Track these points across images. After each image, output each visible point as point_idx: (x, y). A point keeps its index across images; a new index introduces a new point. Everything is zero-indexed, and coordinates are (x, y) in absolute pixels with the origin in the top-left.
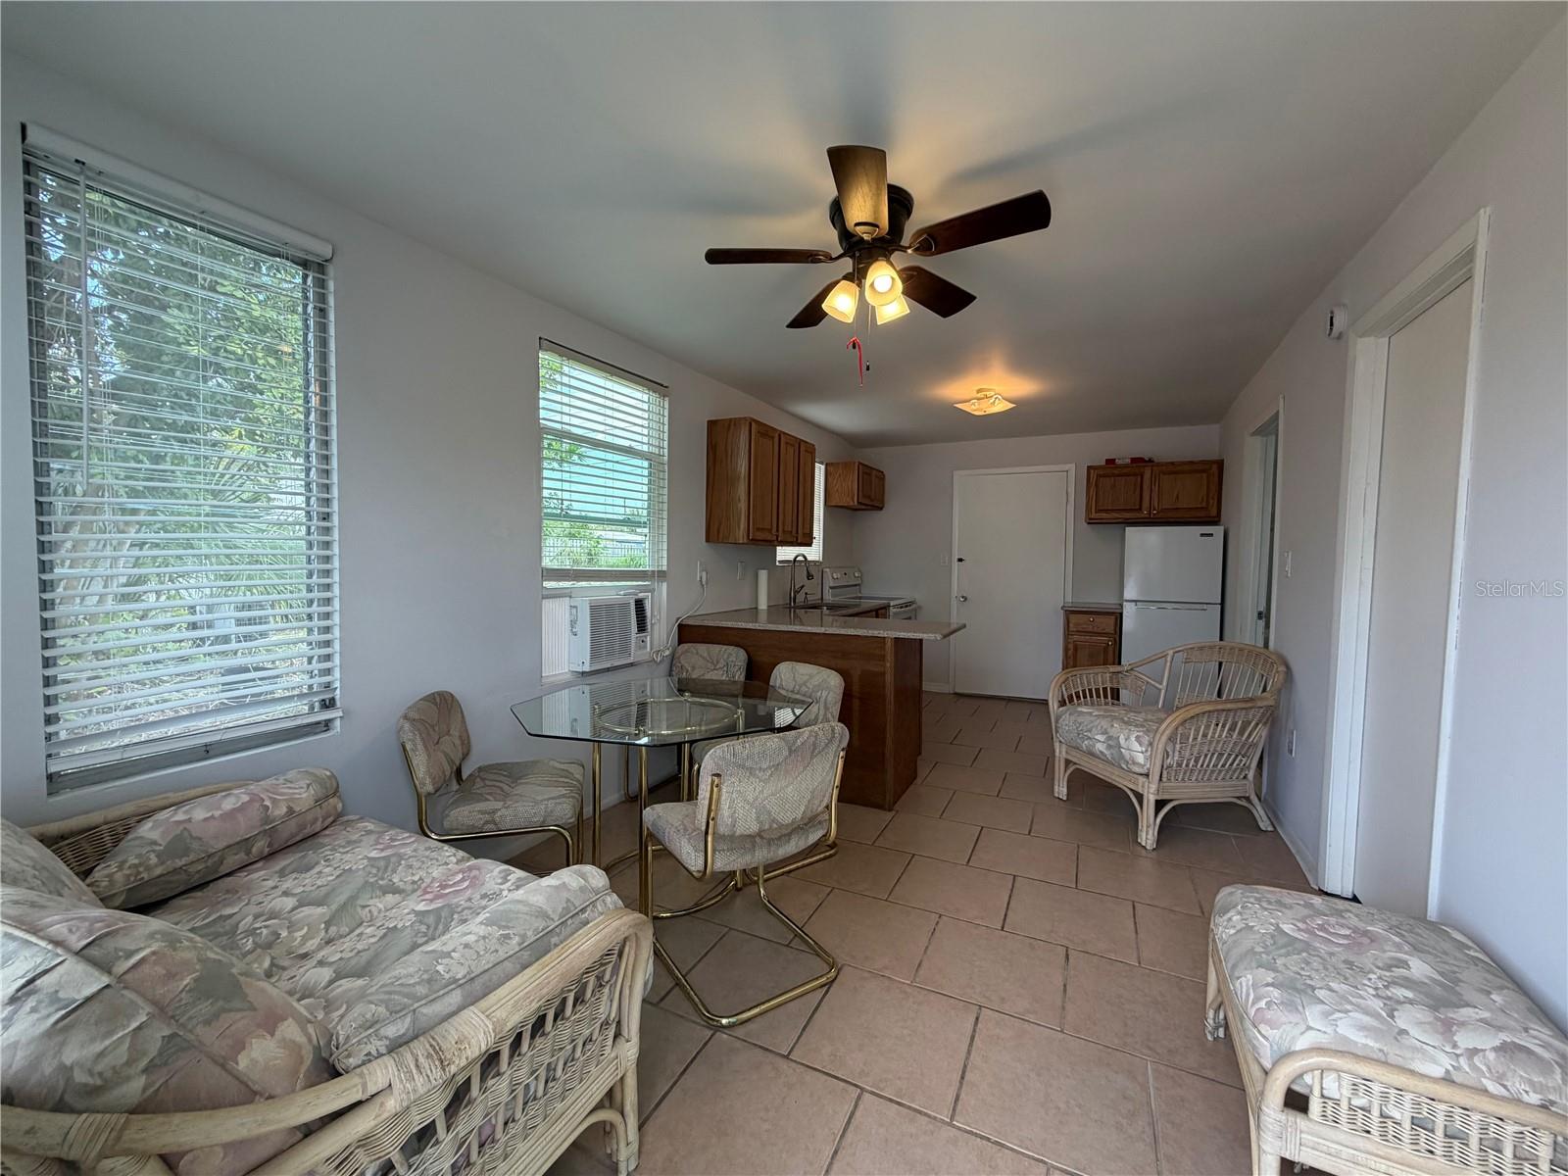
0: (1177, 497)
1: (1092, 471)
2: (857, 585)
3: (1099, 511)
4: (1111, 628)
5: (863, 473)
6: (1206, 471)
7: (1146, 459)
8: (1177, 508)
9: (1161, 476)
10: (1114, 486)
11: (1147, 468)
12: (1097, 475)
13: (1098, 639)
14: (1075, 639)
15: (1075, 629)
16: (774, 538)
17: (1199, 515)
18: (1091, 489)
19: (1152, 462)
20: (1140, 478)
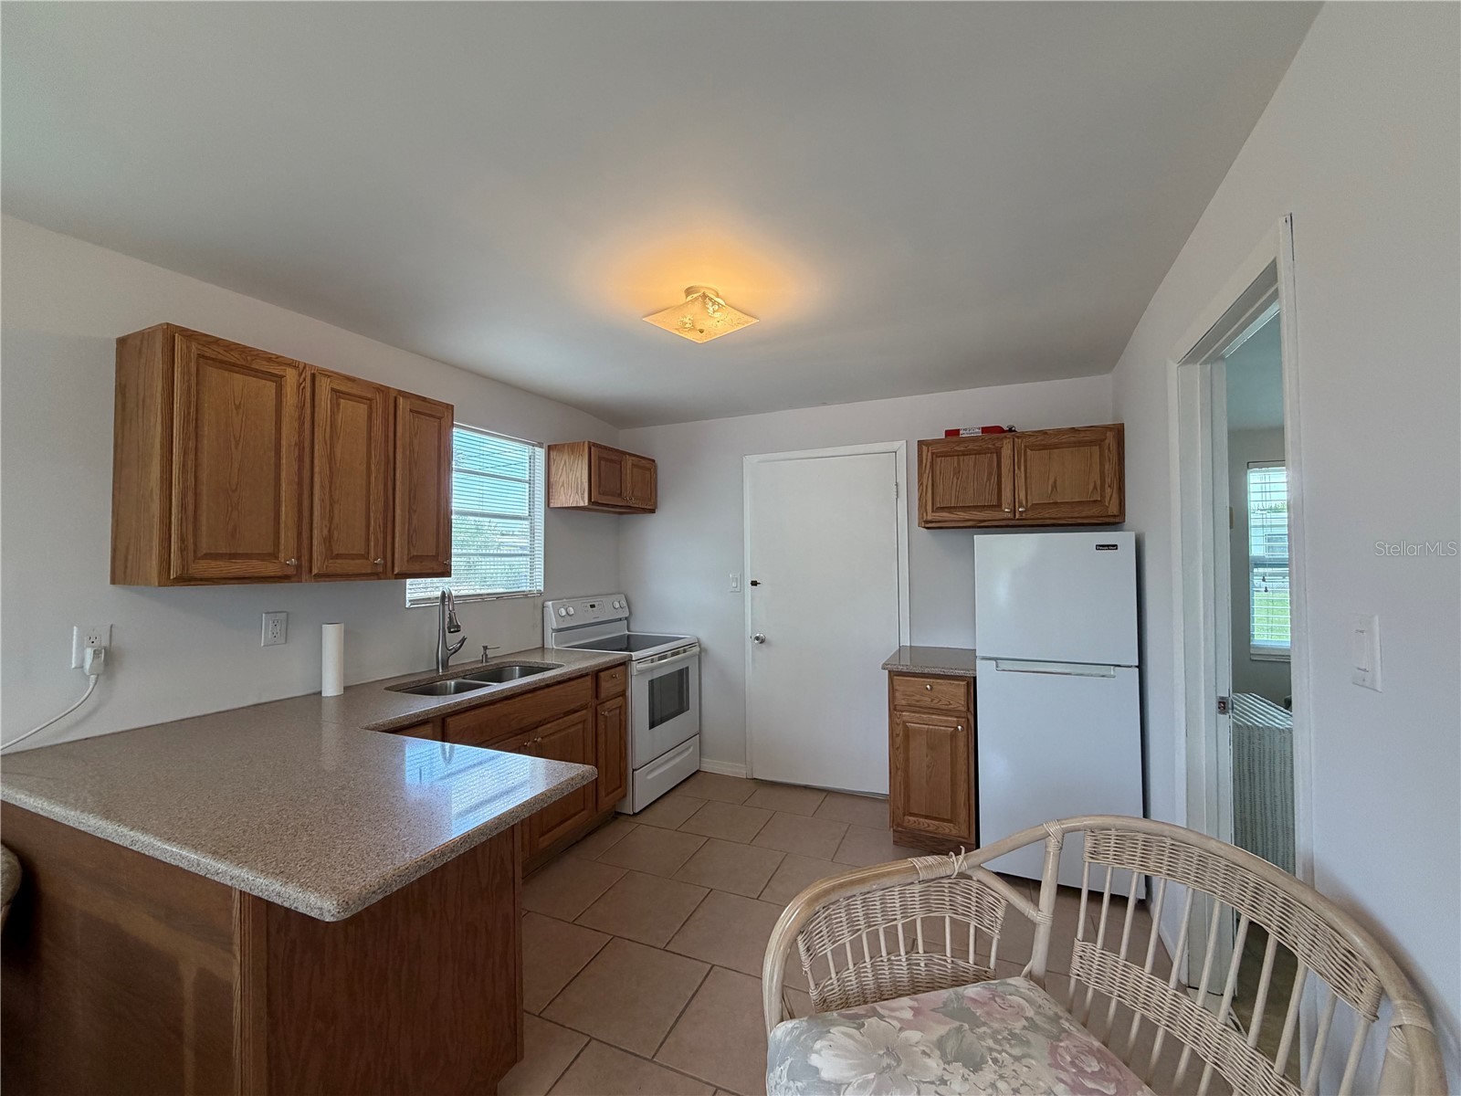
0: (1054, 486)
1: (925, 448)
2: (620, 619)
3: (938, 508)
4: (959, 703)
5: (600, 459)
6: (1099, 442)
7: (1006, 428)
8: (1056, 503)
9: (1029, 452)
10: (957, 472)
11: (1005, 442)
12: (932, 454)
13: (941, 721)
14: (905, 718)
15: (904, 702)
16: (291, 571)
17: (1090, 513)
18: (925, 476)
19: (1014, 431)
20: (995, 455)
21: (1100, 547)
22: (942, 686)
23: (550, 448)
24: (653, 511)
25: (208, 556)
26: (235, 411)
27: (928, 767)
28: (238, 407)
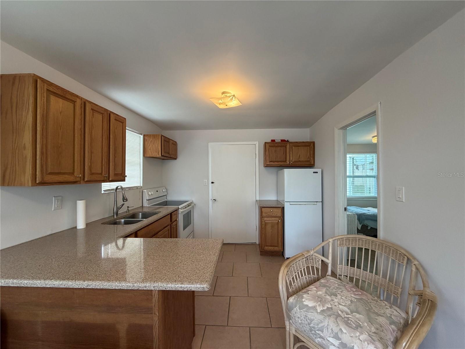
0: (299, 156)
1: (267, 144)
2: (164, 196)
3: (270, 161)
4: (279, 214)
5: (164, 140)
6: (309, 146)
7: (286, 140)
8: (300, 161)
9: (293, 147)
10: (275, 151)
11: (288, 144)
12: (269, 146)
13: (275, 219)
14: (265, 220)
15: (265, 215)
16: (78, 179)
17: (307, 164)
18: (267, 152)
19: (289, 141)
20: (285, 148)
21: (314, 172)
22: (275, 210)
23: (144, 136)
24: (176, 159)
25: (51, 174)
26: (59, 114)
27: (271, 232)
28: (61, 113)
